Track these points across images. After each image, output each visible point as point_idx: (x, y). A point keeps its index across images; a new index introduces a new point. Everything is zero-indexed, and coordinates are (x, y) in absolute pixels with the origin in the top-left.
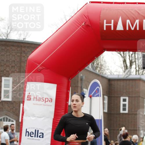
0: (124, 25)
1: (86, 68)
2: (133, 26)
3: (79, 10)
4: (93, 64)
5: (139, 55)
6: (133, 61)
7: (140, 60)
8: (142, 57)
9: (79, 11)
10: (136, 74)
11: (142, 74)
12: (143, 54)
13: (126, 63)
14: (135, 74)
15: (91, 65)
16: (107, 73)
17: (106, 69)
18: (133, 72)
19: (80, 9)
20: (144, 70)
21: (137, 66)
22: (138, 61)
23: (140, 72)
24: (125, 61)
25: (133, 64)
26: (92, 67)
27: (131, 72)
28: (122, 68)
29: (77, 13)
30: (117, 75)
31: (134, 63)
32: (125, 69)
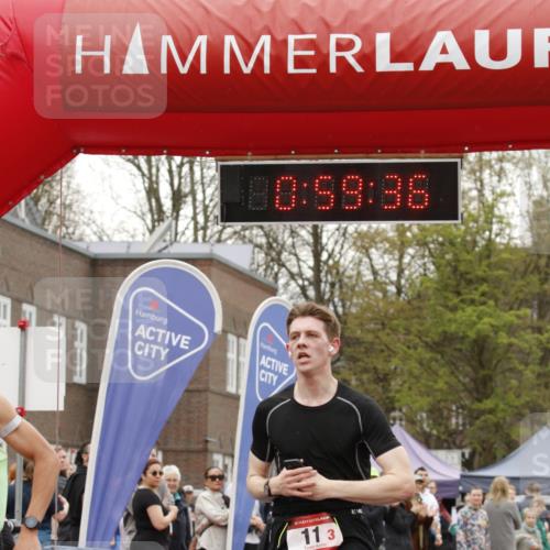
6: (186, 190)
7: (209, 186)
11: (219, 241)
14: (191, 239)
16: (88, 236)
17: (84, 223)
18: (183, 233)
21: (200, 209)
25: (185, 202)
28: (142, 217)
30: (123, 242)
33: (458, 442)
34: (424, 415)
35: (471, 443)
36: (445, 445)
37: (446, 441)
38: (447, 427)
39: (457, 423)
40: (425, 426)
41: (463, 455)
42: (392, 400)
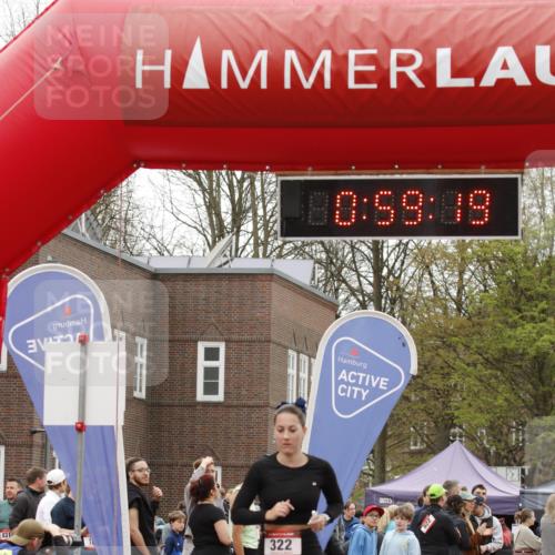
0: (213, 71)
1: (67, 231)
2: (244, 74)
3: (41, 10)
4: (92, 218)
5: (270, 184)
8: (278, 190)
9: (42, 14)
10: (256, 255)
11: (279, 256)
12: (282, 182)
13: (218, 215)
15: (87, 219)
19: (47, 9)
20: (285, 243)
22: (264, 207)
23: (269, 247)
24: (213, 206)
26: (90, 226)
27: (237, 250)
29: (33, 22)
31: (250, 214)
32: (214, 236)
33: (517, 459)
34: (484, 431)
35: (531, 460)
36: (505, 461)
37: (506, 457)
38: (507, 443)
39: (517, 440)
40: (485, 442)
41: (523, 471)
42: (452, 418)
